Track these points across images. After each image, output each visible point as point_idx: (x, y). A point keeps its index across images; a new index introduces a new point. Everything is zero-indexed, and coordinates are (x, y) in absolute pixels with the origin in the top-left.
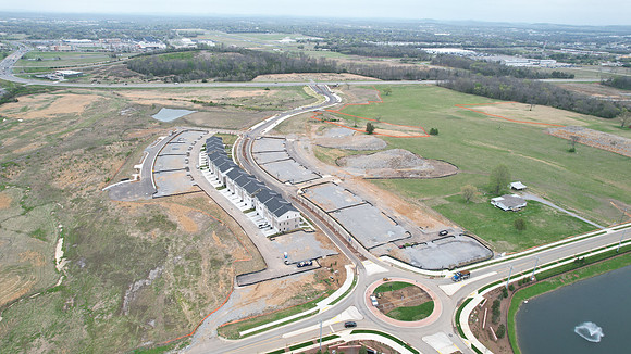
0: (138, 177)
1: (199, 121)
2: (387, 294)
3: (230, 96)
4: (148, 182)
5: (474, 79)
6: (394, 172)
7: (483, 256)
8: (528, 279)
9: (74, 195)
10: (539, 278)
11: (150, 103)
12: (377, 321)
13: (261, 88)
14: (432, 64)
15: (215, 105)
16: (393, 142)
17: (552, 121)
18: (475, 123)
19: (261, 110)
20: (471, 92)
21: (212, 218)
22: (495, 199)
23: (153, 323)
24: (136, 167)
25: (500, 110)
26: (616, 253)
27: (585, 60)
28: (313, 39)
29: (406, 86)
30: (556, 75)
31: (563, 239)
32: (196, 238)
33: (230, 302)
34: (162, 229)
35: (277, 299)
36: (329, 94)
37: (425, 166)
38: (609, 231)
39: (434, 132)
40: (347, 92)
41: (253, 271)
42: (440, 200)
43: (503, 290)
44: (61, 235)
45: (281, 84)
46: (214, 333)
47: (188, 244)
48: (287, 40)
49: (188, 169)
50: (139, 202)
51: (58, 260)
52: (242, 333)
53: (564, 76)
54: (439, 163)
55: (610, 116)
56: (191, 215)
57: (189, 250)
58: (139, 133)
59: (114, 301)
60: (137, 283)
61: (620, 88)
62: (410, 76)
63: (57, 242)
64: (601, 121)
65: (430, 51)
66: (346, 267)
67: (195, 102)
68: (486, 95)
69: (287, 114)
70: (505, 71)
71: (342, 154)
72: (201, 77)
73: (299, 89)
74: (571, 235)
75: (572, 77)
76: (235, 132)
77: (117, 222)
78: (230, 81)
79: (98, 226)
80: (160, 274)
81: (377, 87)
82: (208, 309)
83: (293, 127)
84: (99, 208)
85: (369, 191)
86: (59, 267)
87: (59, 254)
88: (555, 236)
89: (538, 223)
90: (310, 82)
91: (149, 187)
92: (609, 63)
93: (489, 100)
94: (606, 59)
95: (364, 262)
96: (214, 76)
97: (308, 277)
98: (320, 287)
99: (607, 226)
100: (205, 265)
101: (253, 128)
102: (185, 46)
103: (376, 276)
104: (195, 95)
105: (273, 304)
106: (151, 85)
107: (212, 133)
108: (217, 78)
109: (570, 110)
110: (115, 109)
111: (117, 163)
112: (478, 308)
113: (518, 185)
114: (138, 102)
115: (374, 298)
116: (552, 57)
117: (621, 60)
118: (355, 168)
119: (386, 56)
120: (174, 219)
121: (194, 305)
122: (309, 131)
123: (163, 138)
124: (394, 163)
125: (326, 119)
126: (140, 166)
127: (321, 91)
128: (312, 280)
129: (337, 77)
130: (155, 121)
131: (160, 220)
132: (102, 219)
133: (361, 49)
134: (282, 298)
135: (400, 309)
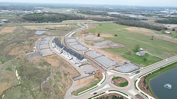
0: (35, 51)
1: (49, 34)
2: (115, 80)
3: (56, 27)
4: (39, 52)
5: (123, 21)
6: (108, 47)
7: (137, 68)
8: (150, 74)
9: (17, 57)
10: (153, 73)
11: (33, 29)
12: (114, 88)
13: (65, 24)
14: (111, 17)
15: (53, 29)
16: (106, 39)
17: (145, 32)
18: (126, 33)
19: (67, 30)
20: (123, 24)
21: (61, 62)
22: (137, 53)
23: (51, 93)
24: (34, 48)
25: (132, 29)
26: (169, 66)
27: (149, 15)
28: (76, 10)
29: (105, 23)
30: (143, 19)
31: (156, 63)
32: (58, 68)
33: (73, 85)
34: (47, 66)
35: (86, 83)
36: (85, 26)
37: (116, 45)
38: (166, 60)
39: (116, 36)
40: (89, 25)
41: (77, 76)
42: (122, 54)
43: (145, 77)
44: (16, 69)
45: (70, 23)
46: (70, 94)
47: (56, 69)
48: (68, 10)
49: (50, 48)
50: (38, 58)
51: (17, 77)
52: (79, 94)
53: (145, 20)
54: (119, 44)
55: (159, 30)
56: (54, 61)
57: (56, 71)
58: (32, 38)
59: (38, 87)
60: (43, 82)
61: (159, 23)
62: (105, 20)
63: (15, 71)
64: (157, 32)
65: (109, 13)
66: (102, 73)
67: (46, 28)
68: (127, 25)
69: (74, 31)
70: (130, 18)
71: (93, 42)
72: (46, 21)
73: (76, 24)
74: (158, 61)
75: (147, 20)
76: (61, 37)
77: (32, 64)
78: (55, 22)
79: (27, 66)
80: (50, 79)
81: (97, 23)
82: (67, 88)
83: (77, 35)
84: (26, 61)
85: (103, 52)
86: (18, 78)
87: (17, 75)
88: (154, 62)
89: (149, 59)
90: (78, 22)
91: (39, 54)
92: (155, 16)
93: (128, 26)
94: (154, 15)
95: (107, 72)
96: (50, 21)
97: (92, 77)
98: (97, 79)
99: (166, 59)
100: (62, 75)
101: (66, 36)
102: (39, 12)
103: (111, 75)
104: (46, 26)
105: (85, 85)
106: (32, 24)
107: (54, 37)
108: (51, 22)
109: (149, 29)
110: (22, 31)
111: (28, 47)
112: (140, 82)
113: (141, 49)
114: (29, 29)
115: (112, 81)
116: (141, 15)
117: (158, 16)
118: (97, 46)
119: (97, 15)
120: (50, 63)
121: (62, 87)
122: (82, 36)
123: (40, 39)
124: (108, 44)
125: (86, 32)
126: (35, 48)
127: (82, 25)
128: (94, 78)
129: (86, 21)
130: (36, 34)
131: (46, 63)
132: (28, 64)
133: (90, 13)
134: (87, 83)
135: (120, 84)
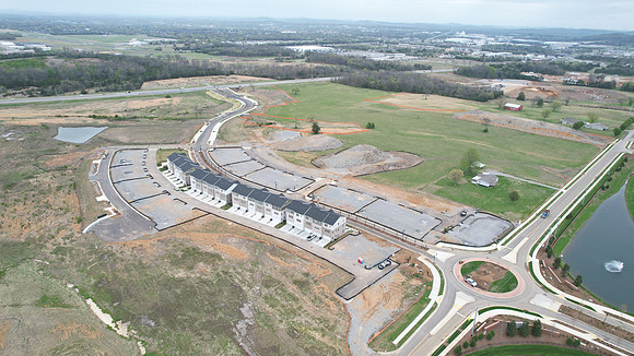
0: (115, 211)
2: (475, 273)
3: (132, 107)
6: (374, 167)
7: (507, 227)
8: (552, 238)
9: (49, 246)
13: (160, 96)
17: (451, 107)
18: (394, 115)
21: (249, 240)
24: (99, 199)
25: (403, 101)
28: (166, 40)
33: (354, 318)
34: (206, 262)
35: (392, 302)
36: (239, 98)
37: (392, 159)
38: (563, 190)
39: (371, 126)
40: (255, 94)
41: (345, 283)
42: (433, 186)
44: (83, 295)
45: (178, 91)
49: (167, 193)
50: (146, 238)
51: (113, 326)
52: (396, 342)
53: (424, 68)
56: (224, 241)
57: (258, 277)
58: (58, 160)
59: (233, 351)
60: (238, 326)
61: (469, 76)
63: (88, 306)
65: (295, 48)
66: (419, 259)
69: (216, 122)
73: (202, 94)
74: (545, 198)
76: (180, 146)
79: (123, 276)
80: (257, 312)
83: (236, 135)
84: (104, 256)
86: (122, 332)
87: (107, 319)
88: (538, 202)
95: (429, 252)
97: (397, 276)
98: (415, 282)
99: (559, 187)
101: (195, 139)
105: (393, 308)
107: (153, 149)
112: (542, 268)
118: (337, 168)
120: (210, 250)
121: (322, 330)
122: (255, 136)
123: (99, 162)
125: (260, 122)
126: (104, 198)
127: (228, 95)
134: (395, 301)
135: (495, 283)
